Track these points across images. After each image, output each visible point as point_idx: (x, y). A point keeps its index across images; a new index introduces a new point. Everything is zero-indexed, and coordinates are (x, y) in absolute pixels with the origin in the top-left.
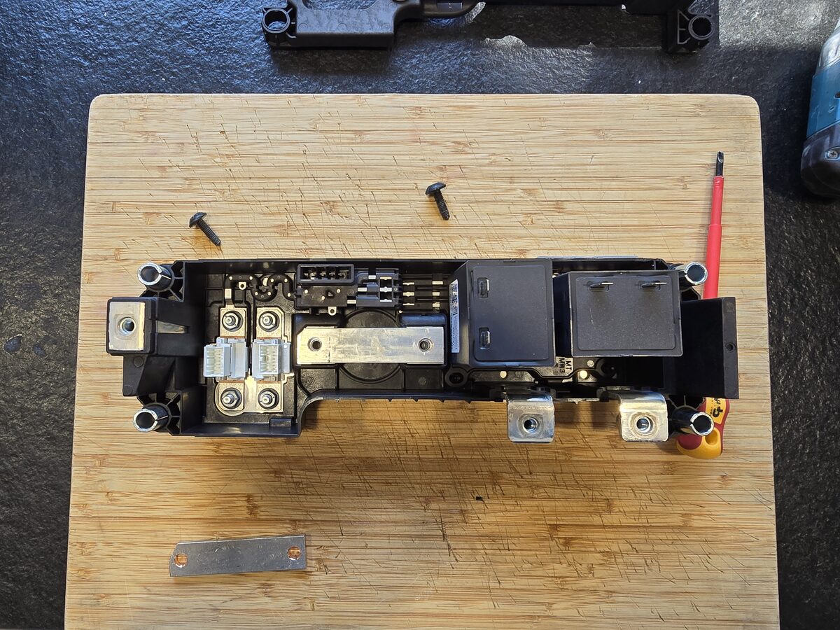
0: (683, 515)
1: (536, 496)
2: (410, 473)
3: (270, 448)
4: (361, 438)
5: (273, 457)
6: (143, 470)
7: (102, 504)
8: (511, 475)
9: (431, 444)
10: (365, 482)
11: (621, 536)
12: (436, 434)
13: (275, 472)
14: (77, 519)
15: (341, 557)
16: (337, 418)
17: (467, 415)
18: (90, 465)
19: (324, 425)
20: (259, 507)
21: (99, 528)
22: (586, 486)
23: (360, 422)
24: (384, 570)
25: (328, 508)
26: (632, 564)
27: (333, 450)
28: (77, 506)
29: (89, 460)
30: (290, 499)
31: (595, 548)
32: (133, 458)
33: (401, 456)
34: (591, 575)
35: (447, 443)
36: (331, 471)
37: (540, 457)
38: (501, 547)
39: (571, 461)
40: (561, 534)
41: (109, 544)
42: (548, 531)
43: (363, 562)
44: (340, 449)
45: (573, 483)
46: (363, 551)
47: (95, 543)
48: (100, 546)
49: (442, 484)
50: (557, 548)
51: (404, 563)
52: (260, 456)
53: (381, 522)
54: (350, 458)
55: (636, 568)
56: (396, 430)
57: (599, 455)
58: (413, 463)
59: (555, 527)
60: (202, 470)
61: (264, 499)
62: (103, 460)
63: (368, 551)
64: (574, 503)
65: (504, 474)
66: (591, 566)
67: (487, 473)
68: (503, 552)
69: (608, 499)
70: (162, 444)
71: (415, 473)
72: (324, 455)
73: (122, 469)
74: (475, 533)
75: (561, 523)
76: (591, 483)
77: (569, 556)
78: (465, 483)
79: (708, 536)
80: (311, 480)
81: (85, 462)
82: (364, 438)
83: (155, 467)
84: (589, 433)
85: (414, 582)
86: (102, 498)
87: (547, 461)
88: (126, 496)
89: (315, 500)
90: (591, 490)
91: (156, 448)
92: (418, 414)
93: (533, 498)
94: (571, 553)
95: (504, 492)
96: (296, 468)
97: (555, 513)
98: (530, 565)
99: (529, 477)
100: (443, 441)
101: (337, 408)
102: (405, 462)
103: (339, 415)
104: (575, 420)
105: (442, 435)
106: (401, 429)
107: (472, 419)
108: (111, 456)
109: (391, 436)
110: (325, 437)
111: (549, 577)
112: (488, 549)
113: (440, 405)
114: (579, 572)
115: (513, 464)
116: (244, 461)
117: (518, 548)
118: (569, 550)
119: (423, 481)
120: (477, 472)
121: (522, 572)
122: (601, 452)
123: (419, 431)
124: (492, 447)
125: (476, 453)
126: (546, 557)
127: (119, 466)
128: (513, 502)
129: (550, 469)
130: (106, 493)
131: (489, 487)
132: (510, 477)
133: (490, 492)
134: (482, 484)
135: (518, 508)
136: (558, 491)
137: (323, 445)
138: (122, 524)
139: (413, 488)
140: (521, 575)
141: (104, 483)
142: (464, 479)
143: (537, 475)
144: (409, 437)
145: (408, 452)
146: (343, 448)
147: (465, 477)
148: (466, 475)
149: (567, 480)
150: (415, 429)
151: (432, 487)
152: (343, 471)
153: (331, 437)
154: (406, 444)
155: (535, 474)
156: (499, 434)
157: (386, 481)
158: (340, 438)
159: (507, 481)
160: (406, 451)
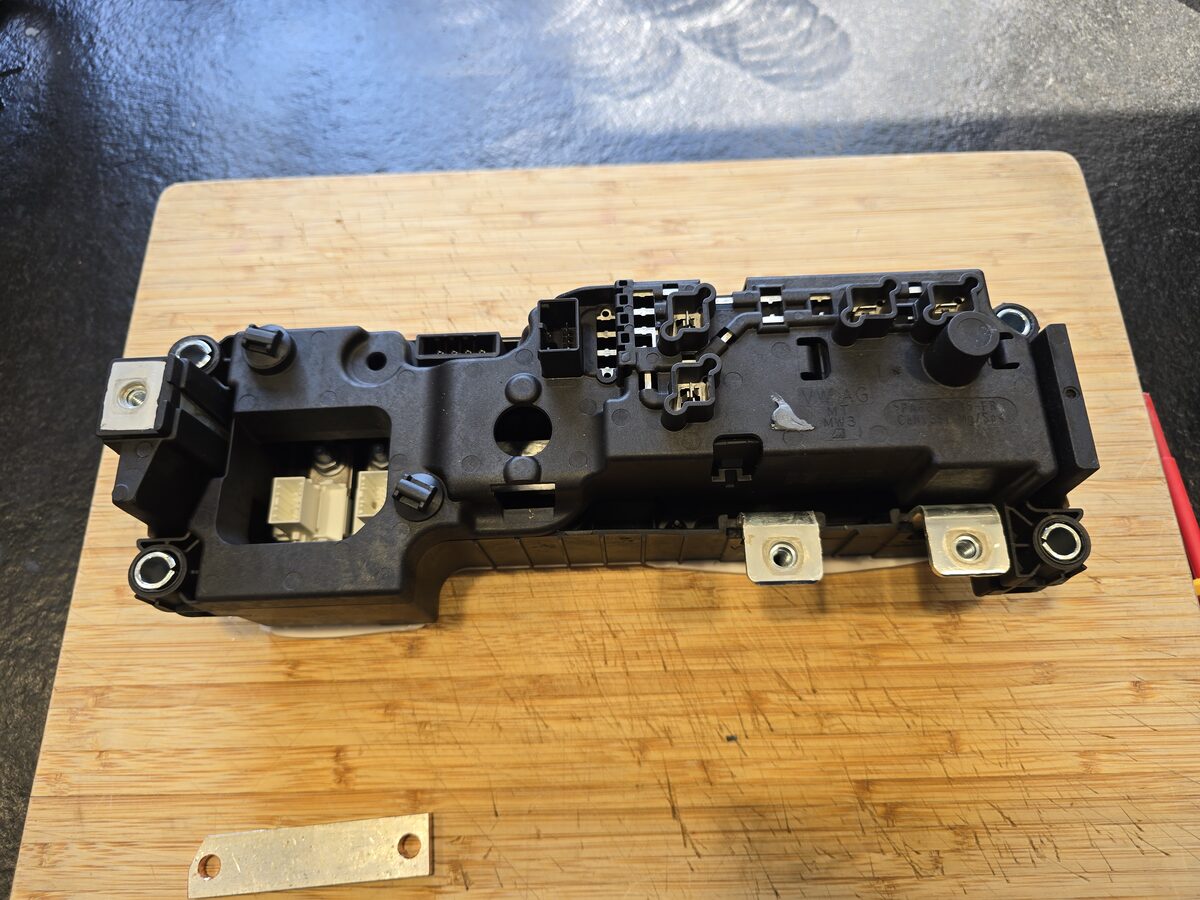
0: (1083, 754)
1: (826, 731)
2: (613, 700)
3: (380, 666)
4: (530, 642)
5: (384, 680)
6: (165, 712)
7: (87, 772)
8: (783, 697)
9: (645, 648)
10: (537, 717)
11: (983, 796)
12: (654, 632)
13: (387, 707)
14: (43, 801)
15: (494, 856)
16: (491, 611)
17: (702, 599)
18: (79, 705)
19: (472, 623)
20: (355, 768)
21: (77, 816)
22: (909, 710)
23: (528, 616)
24: (571, 878)
25: (472, 766)
26: (1008, 848)
27: (484, 664)
28: (47, 778)
29: (77, 697)
30: (408, 753)
31: (940, 821)
32: (149, 691)
33: (597, 670)
34: (939, 872)
35: (672, 646)
36: (480, 701)
37: (828, 664)
38: (775, 825)
39: (879, 669)
41: (89, 845)
42: (856, 793)
43: (533, 865)
44: (494, 663)
45: (888, 705)
46: (533, 843)
47: (65, 844)
48: (74, 849)
50: (872, 824)
51: (605, 863)
52: (362, 681)
53: (564, 788)
54: (512, 678)
55: (1015, 855)
56: (587, 627)
57: (923, 656)
58: (617, 681)
59: (865, 786)
60: (261, 708)
61: (365, 754)
62: (100, 696)
63: (543, 843)
64: (893, 741)
65: (769, 695)
66: (935, 854)
68: (779, 836)
69: (950, 732)
70: (203, 666)
72: (469, 674)
73: (130, 710)
74: (727, 802)
75: (875, 777)
76: (918, 704)
77: (896, 837)
78: (705, 713)
79: (1131, 789)
80: (447, 718)
81: (71, 701)
82: (534, 642)
83: (185, 705)
84: (903, 620)
86: (89, 762)
87: (841, 669)
88: (130, 756)
89: (451, 753)
90: (918, 716)
91: (190, 673)
92: (622, 601)
93: (822, 734)
94: (898, 831)
95: (773, 726)
96: (421, 697)
97: (862, 760)
98: (828, 858)
99: (812, 697)
100: (665, 642)
101: (492, 595)
102: (603, 681)
103: (494, 606)
104: (878, 601)
105: (663, 632)
106: (596, 624)
107: (710, 605)
108: (116, 688)
109: (580, 638)
110: (471, 643)
111: (865, 879)
112: (752, 831)
113: (657, 584)
114: (917, 867)
115: (784, 677)
116: (334, 689)
117: (805, 826)
118: (894, 826)
119: (634, 712)
120: (724, 693)
121: (815, 871)
122: (927, 651)
123: (625, 628)
124: (747, 649)
125: (720, 660)
126: (856, 840)
127: (125, 705)
128: (787, 742)
129: (846, 683)
130: (98, 754)
131: (747, 718)
132: (780, 700)
133: (749, 726)
134: (733, 714)
135: (799, 753)
136: (863, 719)
137: (468, 656)
138: (117, 807)
139: (618, 724)
140: (814, 876)
141: (98, 735)
142: (703, 705)
143: (825, 694)
144: (608, 637)
145: (608, 662)
146: (500, 661)
147: (704, 703)
148: (706, 698)
149: (877, 700)
150: (619, 624)
151: (649, 722)
152: (500, 699)
153: (481, 642)
154: (604, 649)
155: (822, 691)
156: (756, 628)
157: (573, 714)
158: (495, 643)
159: (775, 707)
160: (604, 662)
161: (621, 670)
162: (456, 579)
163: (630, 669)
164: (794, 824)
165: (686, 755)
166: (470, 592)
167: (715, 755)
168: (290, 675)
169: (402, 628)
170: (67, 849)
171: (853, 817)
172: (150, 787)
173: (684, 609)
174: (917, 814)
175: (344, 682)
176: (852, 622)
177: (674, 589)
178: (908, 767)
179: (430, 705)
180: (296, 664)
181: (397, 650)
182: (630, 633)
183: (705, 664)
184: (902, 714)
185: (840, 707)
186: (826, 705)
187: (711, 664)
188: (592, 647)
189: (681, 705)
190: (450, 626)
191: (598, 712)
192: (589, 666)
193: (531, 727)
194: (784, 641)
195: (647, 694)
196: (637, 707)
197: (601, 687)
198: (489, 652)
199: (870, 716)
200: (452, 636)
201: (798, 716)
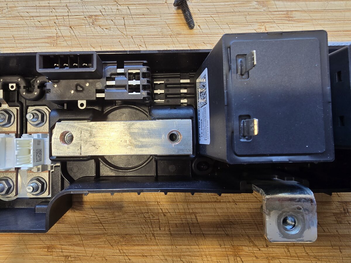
2: (163, 247)
4: (121, 217)
8: (250, 248)
9: (181, 222)
10: (125, 255)
19: (88, 206)
27: (97, 227)
33: (155, 233)
35: (195, 221)
36: (95, 246)
44: (102, 227)
45: (304, 254)
49: (190, 256)
56: (151, 210)
57: (326, 230)
65: (244, 247)
67: (229, 246)
71: (168, 247)
72: (89, 232)
78: (210, 255)
80: (79, 254)
90: (319, 260)
99: (266, 249)
100: (191, 219)
102: (158, 238)
105: (190, 214)
131: (232, 258)
132: (249, 250)
137: (88, 223)
142: (210, 251)
143: (272, 248)
144: (161, 216)
145: (161, 228)
146: (105, 226)
147: (210, 250)
148: (211, 248)
149: (299, 251)
150: (167, 209)
151: (181, 259)
152: (106, 246)
153: (95, 216)
154: (159, 221)
155: (271, 247)
156: (239, 213)
157: (143, 254)
158: (103, 217)
159: (247, 253)
160: (159, 228)
161: (168, 232)
173: (201, 202)
182: (173, 214)
183: (211, 231)
184: (311, 259)
185: (280, 255)
186: (272, 253)
187: (215, 231)
188: (153, 221)
189: (199, 252)
190: (79, 208)
191: (156, 253)
192: (151, 230)
193: (122, 260)
194: (253, 220)
195: (181, 245)
196: (176, 251)
197: (157, 241)
198: (100, 222)
199: (295, 259)
200: (80, 213)
201: (258, 258)
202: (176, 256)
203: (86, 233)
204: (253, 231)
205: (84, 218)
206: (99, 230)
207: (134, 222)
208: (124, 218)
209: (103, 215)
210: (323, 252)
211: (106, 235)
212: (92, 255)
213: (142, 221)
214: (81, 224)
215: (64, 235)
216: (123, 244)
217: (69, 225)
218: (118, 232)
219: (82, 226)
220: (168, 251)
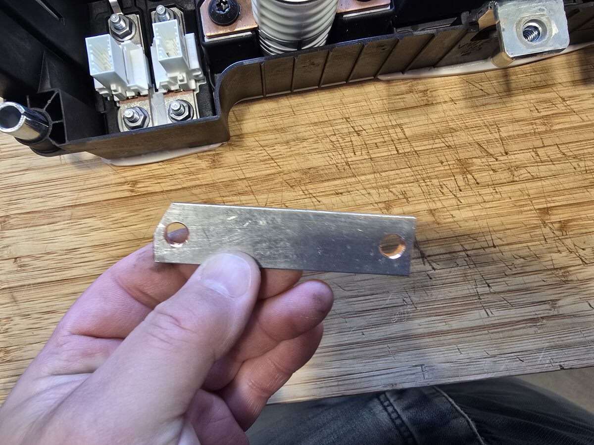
1: (517, 179)
2: (363, 178)
3: (194, 177)
4: (298, 147)
5: (199, 186)
6: (52, 227)
7: (10, 272)
8: (484, 160)
9: (382, 140)
10: (311, 196)
12: (386, 127)
16: (266, 129)
17: (419, 99)
19: (252, 139)
21: (12, 300)
22: (575, 157)
23: (294, 129)
24: (351, 294)
27: (268, 166)
32: (37, 215)
33: (349, 160)
35: (401, 135)
36: (269, 191)
37: (516, 133)
38: (485, 244)
39: (553, 131)
40: (554, 218)
41: (26, 316)
42: (539, 217)
44: (275, 164)
45: (560, 155)
47: (10, 318)
48: (17, 320)
49: (402, 183)
50: (552, 235)
52: (184, 188)
54: (289, 172)
56: (338, 130)
57: (585, 118)
58: (364, 165)
59: (546, 211)
60: (119, 215)
62: (3, 222)
64: (564, 180)
65: (474, 160)
67: (454, 162)
68: (488, 251)
70: (69, 194)
71: (369, 177)
72: (258, 174)
73: (27, 229)
74: (450, 234)
75: (553, 205)
76: (581, 152)
77: (568, 242)
78: (429, 178)
82: (301, 146)
83: (64, 221)
84: (570, 94)
85: (387, 302)
86: (9, 266)
87: (525, 135)
88: (37, 258)
90: (582, 160)
91: (62, 199)
92: (361, 108)
93: (514, 181)
94: (570, 238)
95: (478, 181)
96: (228, 194)
97: (543, 195)
98: (522, 260)
99: (505, 158)
100: (395, 134)
101: (264, 117)
102: (354, 166)
103: (268, 124)
104: (550, 83)
105: (393, 127)
106: (344, 128)
107: (426, 102)
108: (12, 216)
109: (334, 139)
110: (256, 152)
111: (548, 270)
112: (469, 250)
113: (385, 93)
114: (583, 258)
115: (484, 147)
116: (165, 196)
117: (506, 243)
118: (567, 235)
119: (380, 184)
120: (442, 163)
121: (514, 269)
122: (587, 115)
123: (365, 127)
124: (456, 131)
125: (437, 141)
126: (541, 247)
127: (23, 226)
128: (491, 190)
129: (529, 144)
130: (14, 260)
131: (459, 178)
132: (483, 163)
133: (461, 183)
134: (450, 176)
135: (498, 196)
136: (542, 168)
137: (254, 162)
138: (37, 291)
139: (369, 194)
140: (514, 273)
141: (10, 248)
142: (428, 173)
143: (515, 154)
144: (354, 136)
145: (356, 153)
146: (279, 162)
147: (428, 171)
148: (429, 168)
149: (552, 153)
150: (361, 126)
151: (391, 190)
152: (284, 188)
153: (263, 151)
154: (352, 144)
155: (512, 153)
156: (461, 115)
157: (336, 191)
158: (273, 151)
159: (479, 167)
160: (353, 153)
161: (366, 157)
162: (236, 109)
163: (372, 156)
164: (498, 242)
165: (418, 207)
166: (247, 117)
167: (439, 205)
168: (132, 191)
169: (206, 148)
170: (12, 320)
171: (538, 233)
172: (56, 275)
173: (407, 109)
174: (582, 225)
175: (171, 190)
176: (532, 101)
177: (398, 95)
178: (575, 195)
179: (235, 198)
180: (135, 183)
181: (204, 164)
182: (370, 131)
183: (426, 145)
184: (570, 161)
185: (526, 162)
186: (515, 162)
187: (431, 144)
188: (343, 144)
189: (412, 176)
190: (238, 143)
191: (354, 187)
192: (343, 157)
193: (308, 204)
194: (482, 121)
195: (387, 171)
196: (381, 181)
197: (353, 171)
198: (270, 157)
199: (547, 165)
200: (241, 150)
201: (496, 172)
202: (382, 187)
203: (253, 175)
204: (484, 136)
205: (249, 155)
206: (271, 168)
207: (317, 150)
208: (303, 147)
209: (273, 148)
210: (586, 149)
211: (282, 174)
212: (266, 204)
213: (328, 147)
214: (244, 164)
215: (224, 183)
216: (307, 182)
217: (229, 168)
218: (297, 167)
219: (247, 167)
220: (371, 182)
